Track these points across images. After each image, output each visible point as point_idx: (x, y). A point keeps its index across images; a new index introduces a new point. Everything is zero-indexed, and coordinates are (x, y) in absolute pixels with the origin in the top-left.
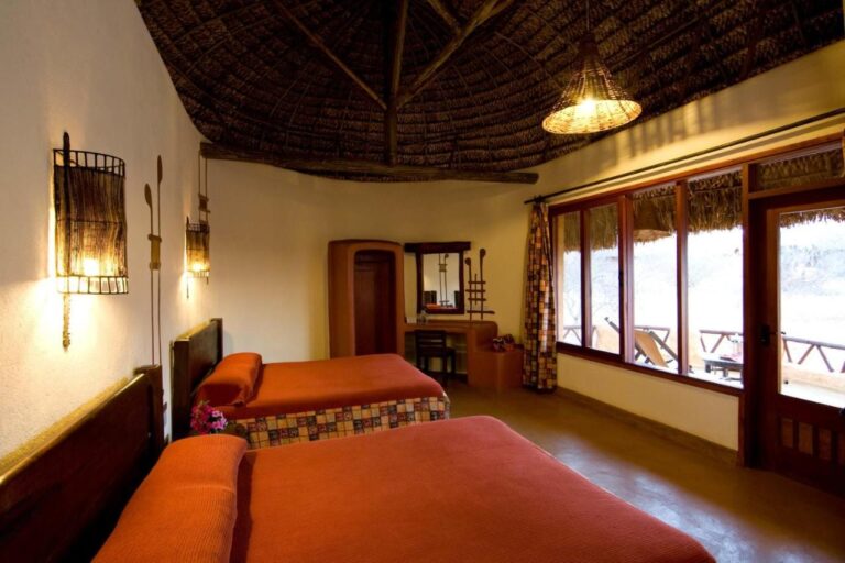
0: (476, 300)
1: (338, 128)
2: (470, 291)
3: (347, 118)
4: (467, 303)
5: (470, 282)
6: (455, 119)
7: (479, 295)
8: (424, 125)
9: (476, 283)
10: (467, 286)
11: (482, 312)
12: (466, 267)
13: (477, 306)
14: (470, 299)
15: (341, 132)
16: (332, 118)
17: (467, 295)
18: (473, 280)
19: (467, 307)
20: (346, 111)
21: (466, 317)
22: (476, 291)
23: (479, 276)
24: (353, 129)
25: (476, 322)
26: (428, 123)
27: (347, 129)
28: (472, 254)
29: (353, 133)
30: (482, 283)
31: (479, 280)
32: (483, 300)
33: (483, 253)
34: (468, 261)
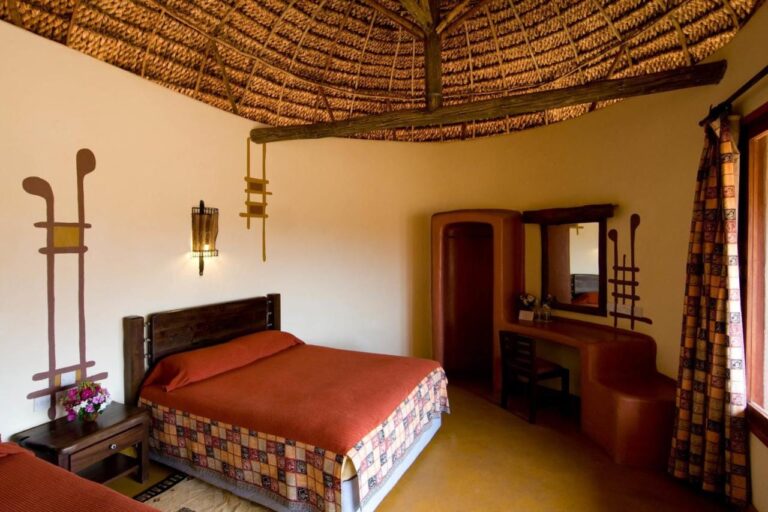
0: (624, 296)
1: (469, 83)
2: (616, 282)
3: (476, 68)
4: (610, 299)
5: (616, 268)
6: (614, 21)
7: (628, 290)
8: (573, 45)
9: (624, 269)
10: (610, 274)
11: (632, 318)
12: (610, 243)
13: (624, 307)
14: (616, 294)
15: (472, 86)
16: (458, 73)
17: (610, 287)
18: (620, 264)
19: (610, 307)
20: (471, 60)
21: (609, 321)
22: (624, 283)
23: (629, 258)
24: (485, 79)
25: (624, 333)
26: (576, 40)
27: (480, 81)
28: (620, 224)
29: (486, 83)
30: (634, 270)
31: (628, 264)
32: (634, 298)
33: (635, 221)
34: (614, 235)
